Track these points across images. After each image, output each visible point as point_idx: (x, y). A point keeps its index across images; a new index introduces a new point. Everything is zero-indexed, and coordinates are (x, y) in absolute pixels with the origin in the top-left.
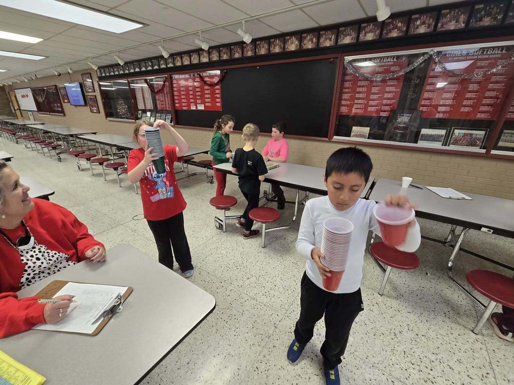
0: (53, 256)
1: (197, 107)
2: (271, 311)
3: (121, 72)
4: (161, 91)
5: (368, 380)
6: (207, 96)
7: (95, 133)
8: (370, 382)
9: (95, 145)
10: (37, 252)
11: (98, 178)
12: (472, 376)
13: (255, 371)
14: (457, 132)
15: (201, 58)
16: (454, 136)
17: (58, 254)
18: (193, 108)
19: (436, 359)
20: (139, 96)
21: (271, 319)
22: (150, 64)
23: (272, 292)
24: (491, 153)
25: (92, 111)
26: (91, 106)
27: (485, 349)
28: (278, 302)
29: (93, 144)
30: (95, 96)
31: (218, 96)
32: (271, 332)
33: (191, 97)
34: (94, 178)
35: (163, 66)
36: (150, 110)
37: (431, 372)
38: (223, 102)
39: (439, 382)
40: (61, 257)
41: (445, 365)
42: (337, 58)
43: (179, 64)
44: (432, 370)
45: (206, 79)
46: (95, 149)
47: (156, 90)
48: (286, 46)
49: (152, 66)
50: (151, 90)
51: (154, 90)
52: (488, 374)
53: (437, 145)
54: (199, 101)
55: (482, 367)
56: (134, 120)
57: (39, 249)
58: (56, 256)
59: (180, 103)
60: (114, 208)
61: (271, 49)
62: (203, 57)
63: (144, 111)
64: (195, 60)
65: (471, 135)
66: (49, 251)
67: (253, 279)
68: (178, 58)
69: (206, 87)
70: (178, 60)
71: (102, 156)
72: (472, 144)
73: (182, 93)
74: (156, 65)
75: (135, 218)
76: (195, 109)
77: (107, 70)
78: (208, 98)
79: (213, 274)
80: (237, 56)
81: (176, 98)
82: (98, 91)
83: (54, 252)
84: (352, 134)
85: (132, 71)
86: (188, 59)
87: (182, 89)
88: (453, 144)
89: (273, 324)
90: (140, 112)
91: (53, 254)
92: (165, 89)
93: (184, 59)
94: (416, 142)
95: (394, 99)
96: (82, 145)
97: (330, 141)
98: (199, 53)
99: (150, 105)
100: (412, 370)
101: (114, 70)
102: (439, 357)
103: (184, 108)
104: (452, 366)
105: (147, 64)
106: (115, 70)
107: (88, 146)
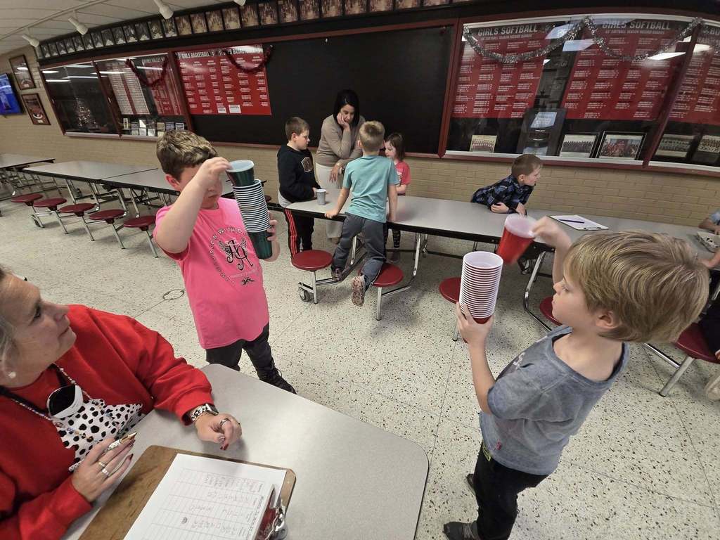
0: (119, 416)
1: (228, 110)
2: (420, 413)
3: (80, 49)
4: (160, 81)
5: (572, 485)
6: (244, 90)
7: (51, 161)
8: (575, 486)
9: (54, 182)
10: (90, 417)
11: (76, 238)
12: (673, 449)
13: (430, 507)
14: (609, 137)
15: (227, 23)
16: (605, 144)
17: (127, 408)
18: (222, 111)
19: (635, 438)
20: (120, 92)
21: (425, 424)
22: (132, 32)
23: (412, 384)
24: (649, 164)
25: (35, 122)
26: (31, 113)
27: (676, 412)
28: (426, 398)
29: (51, 179)
30: (37, 94)
31: (263, 89)
32: (432, 444)
33: (216, 91)
34: (69, 239)
35: (158, 36)
36: (143, 117)
37: (634, 456)
38: (272, 100)
39: (645, 465)
40: (132, 412)
41: (645, 443)
42: (453, 25)
43: (186, 32)
44: (634, 453)
45: (240, 61)
46: (55, 188)
47: (150, 81)
48: (371, 3)
49: (137, 36)
50: (140, 80)
51: (148, 81)
52: (685, 441)
53: (584, 157)
54: (230, 99)
55: (679, 435)
56: (118, 135)
57: (92, 409)
58: (124, 414)
59: (198, 102)
60: (125, 283)
61: (347, 8)
62: (230, 20)
63: (134, 118)
64: (216, 25)
65: (626, 141)
66: (110, 407)
67: (381, 369)
68: (184, 21)
69: (241, 75)
70: (184, 25)
71: (76, 199)
72: (626, 154)
73: (199, 85)
74: (143, 33)
75: (167, 297)
76: (225, 112)
77: (54, 46)
78: (247, 94)
79: (321, 371)
80: (289, 18)
81: (189, 93)
82: (42, 85)
83: (119, 407)
84: (472, 146)
85: (100, 45)
86: (203, 22)
87: (198, 78)
88: (604, 154)
89: (430, 431)
90: (126, 120)
91: (119, 412)
92: (166, 78)
93: (195, 23)
94: (557, 154)
95: (530, 92)
96: (31, 183)
97: (441, 159)
98: (221, 12)
99: (142, 108)
100: (615, 459)
101: (65, 46)
102: (636, 434)
103: (206, 112)
104: (653, 442)
105: (126, 32)
106: (68, 45)
107: (41, 183)
